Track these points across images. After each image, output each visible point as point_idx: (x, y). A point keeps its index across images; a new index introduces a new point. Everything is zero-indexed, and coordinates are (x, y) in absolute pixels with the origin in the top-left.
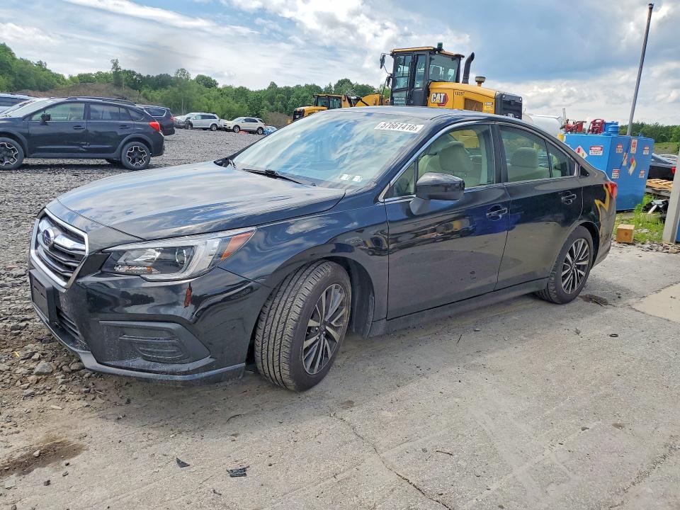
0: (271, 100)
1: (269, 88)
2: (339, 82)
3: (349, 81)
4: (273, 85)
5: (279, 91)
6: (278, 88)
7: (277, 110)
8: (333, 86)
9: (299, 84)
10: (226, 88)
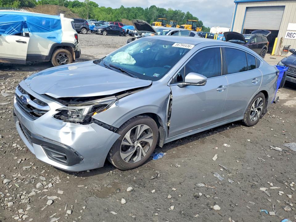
0: (122, 13)
1: (121, 8)
2: (151, 6)
3: (155, 6)
4: (122, 6)
5: (125, 9)
6: (125, 8)
7: (124, 18)
8: (148, 8)
9: (133, 7)
10: (102, 7)
